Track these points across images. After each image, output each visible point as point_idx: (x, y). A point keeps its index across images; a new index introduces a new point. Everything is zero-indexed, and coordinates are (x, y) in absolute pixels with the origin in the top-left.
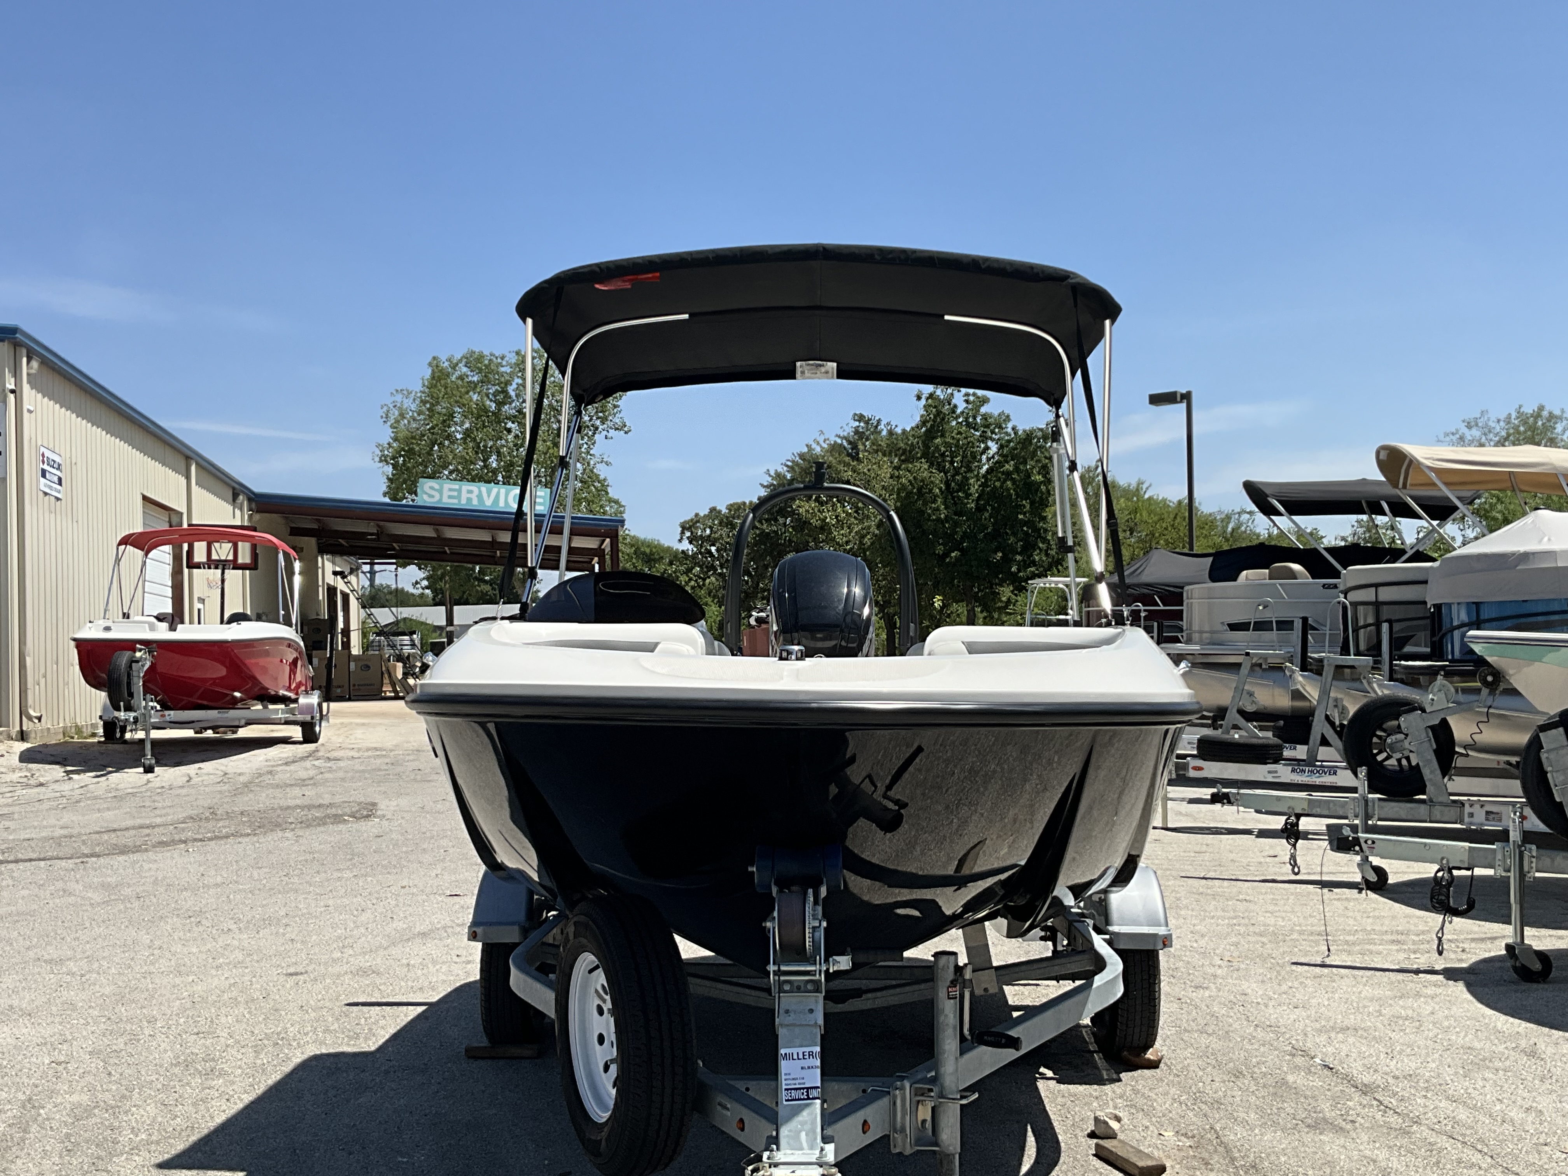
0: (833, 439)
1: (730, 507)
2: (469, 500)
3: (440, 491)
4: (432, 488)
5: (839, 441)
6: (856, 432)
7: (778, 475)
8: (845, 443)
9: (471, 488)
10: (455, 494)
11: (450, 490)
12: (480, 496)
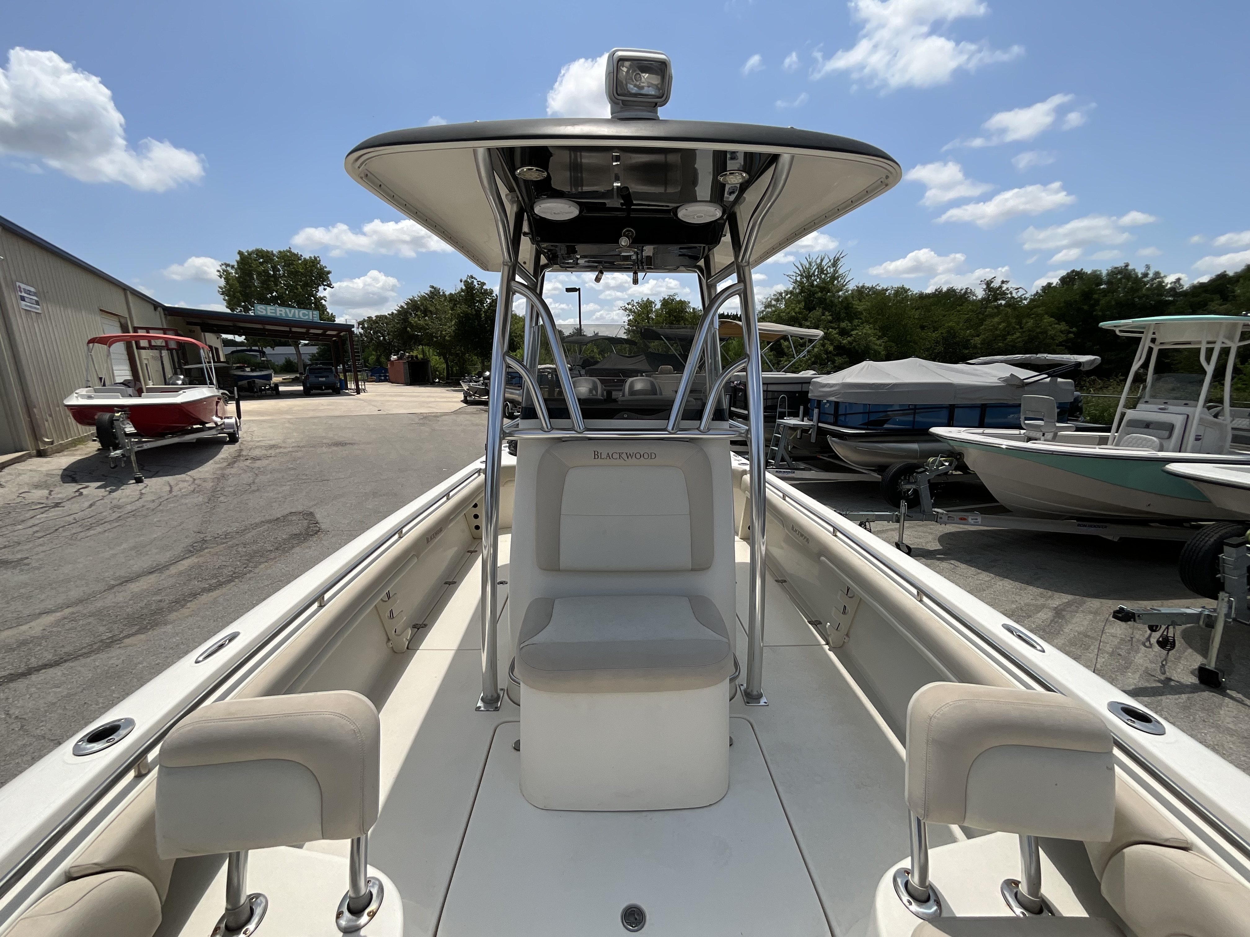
0: (423, 294)
1: (377, 317)
2: (281, 314)
3: (266, 310)
4: (261, 308)
6: (431, 292)
7: (402, 307)
8: (426, 296)
9: (281, 309)
10: (274, 311)
11: (271, 310)
12: (286, 313)
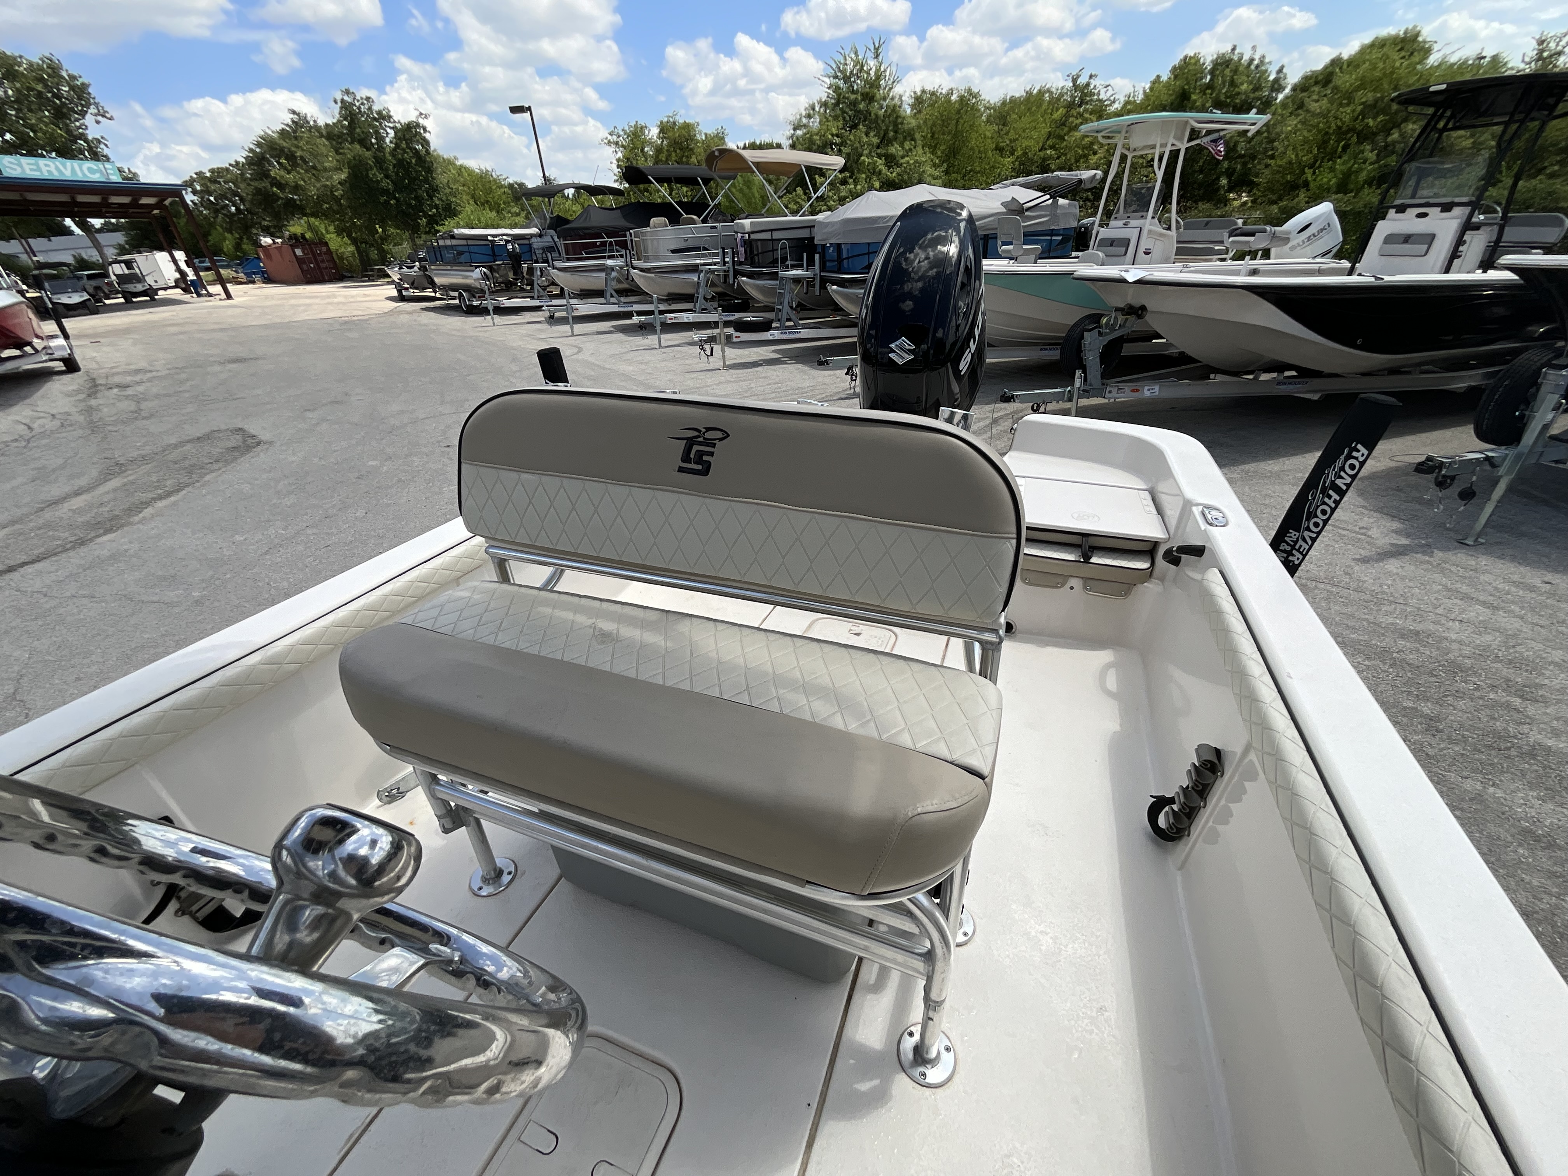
0: (281, 126)
2: (49, 172)
3: (21, 166)
4: (10, 162)
5: (284, 127)
8: (288, 129)
10: (33, 167)
11: (28, 164)
12: (57, 168)
